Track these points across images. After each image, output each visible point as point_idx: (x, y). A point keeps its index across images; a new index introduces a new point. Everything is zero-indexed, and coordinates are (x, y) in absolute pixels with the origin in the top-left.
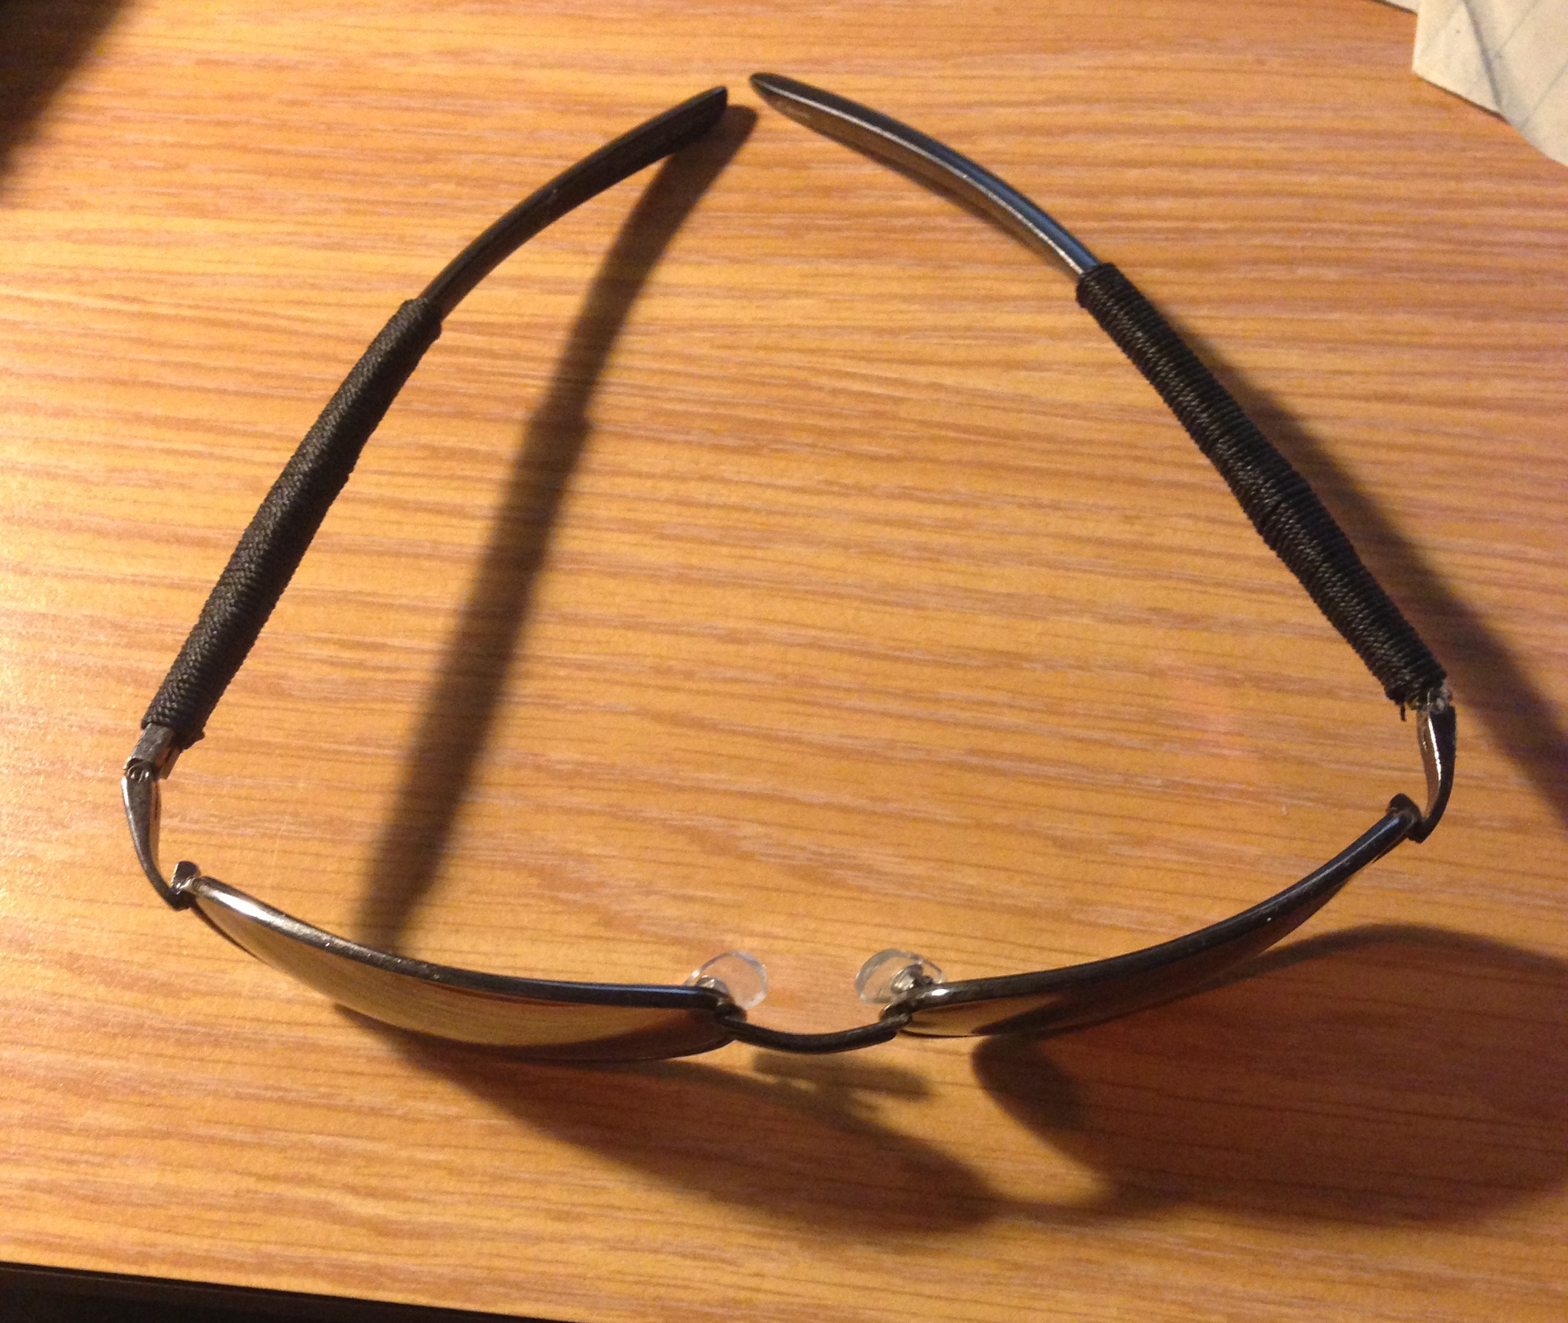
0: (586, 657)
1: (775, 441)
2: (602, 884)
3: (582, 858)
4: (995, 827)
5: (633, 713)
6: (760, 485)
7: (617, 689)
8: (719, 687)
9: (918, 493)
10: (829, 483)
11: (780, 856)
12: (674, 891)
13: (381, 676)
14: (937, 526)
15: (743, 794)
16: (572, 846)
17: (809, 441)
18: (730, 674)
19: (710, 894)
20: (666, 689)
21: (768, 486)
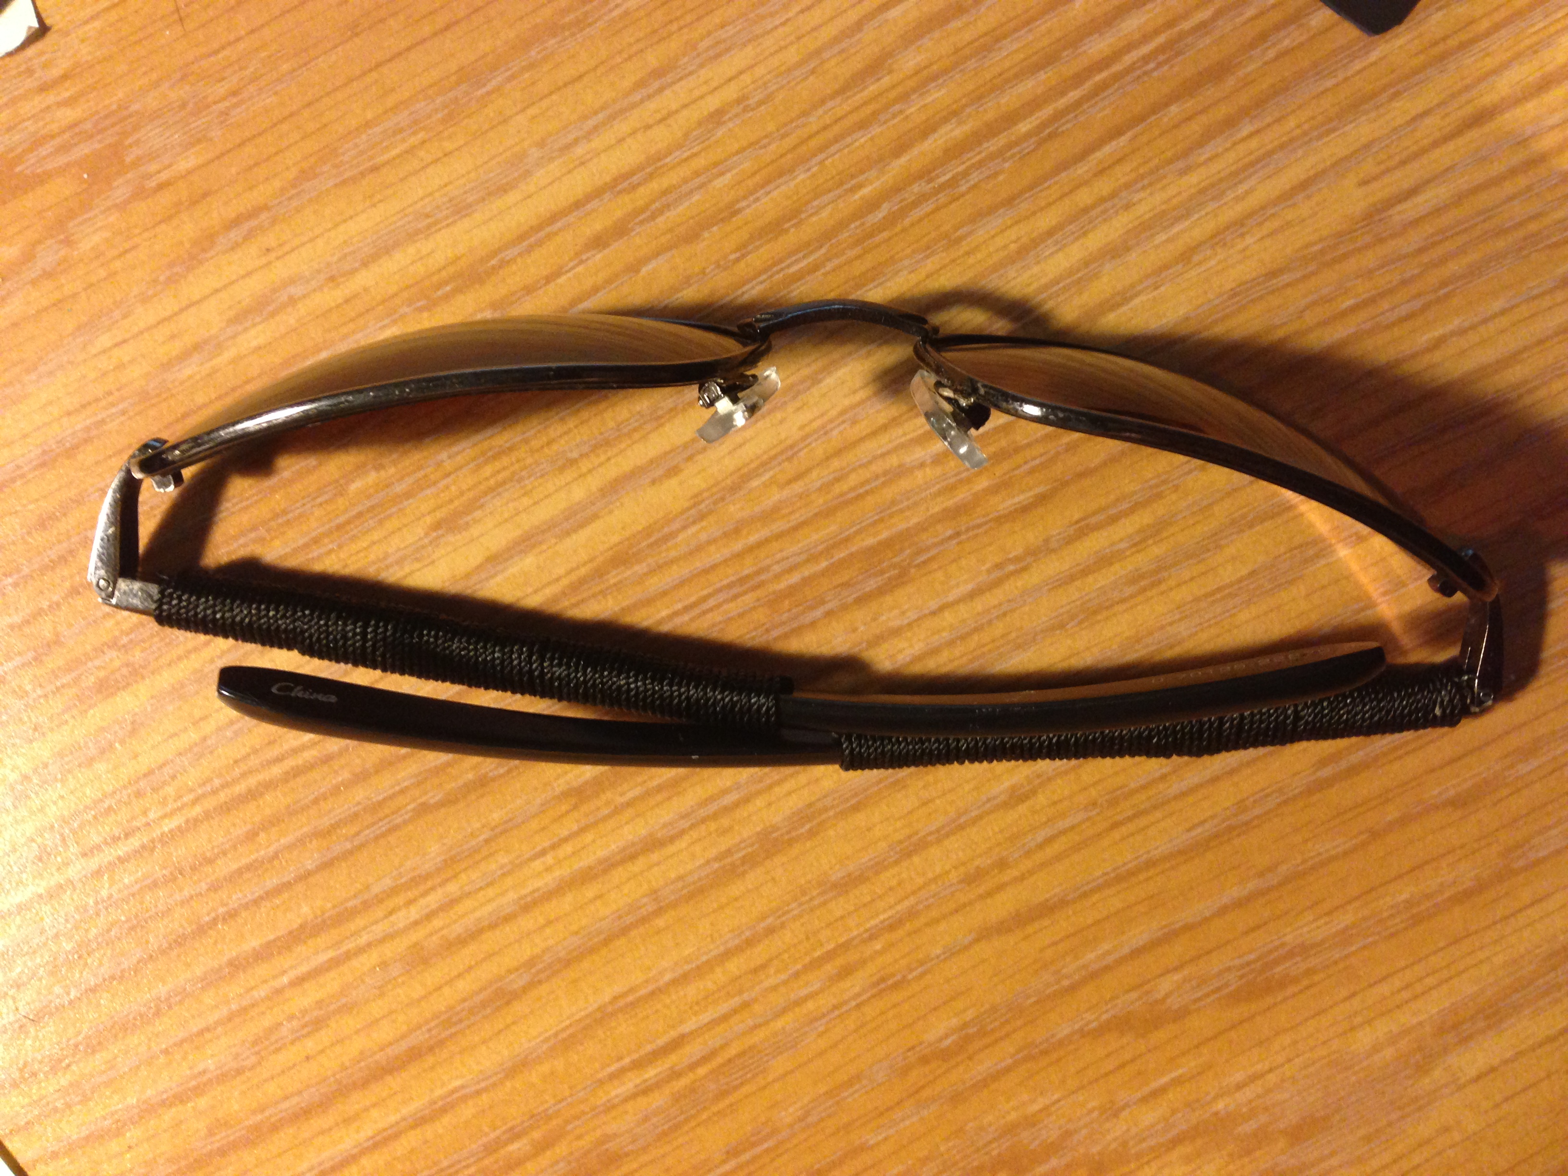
0: (890, 913)
1: (919, 553)
2: (1068, 1134)
3: (1031, 1122)
4: (1390, 827)
5: (977, 940)
6: (934, 613)
7: (943, 926)
8: (1039, 857)
9: (1093, 520)
10: (998, 566)
11: (1214, 992)
12: (1139, 1095)
13: (702, 1071)
14: (1135, 545)
15: (1136, 953)
16: (1013, 1116)
17: (949, 532)
18: (1041, 836)
19: (1174, 1075)
20: (989, 894)
21: (942, 609)
